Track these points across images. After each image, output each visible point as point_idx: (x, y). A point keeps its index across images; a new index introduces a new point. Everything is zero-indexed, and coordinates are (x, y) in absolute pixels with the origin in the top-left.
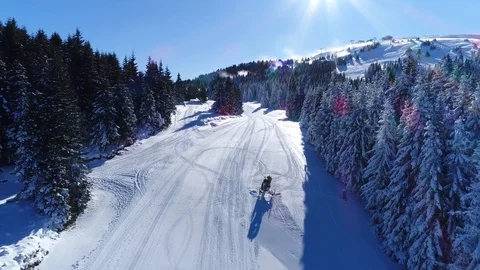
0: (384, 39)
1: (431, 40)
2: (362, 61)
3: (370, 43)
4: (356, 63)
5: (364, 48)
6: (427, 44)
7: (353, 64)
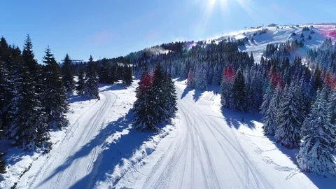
0: (270, 26)
1: (309, 27)
2: (256, 43)
3: (261, 29)
4: (252, 44)
5: (256, 32)
6: (306, 29)
7: (249, 45)
